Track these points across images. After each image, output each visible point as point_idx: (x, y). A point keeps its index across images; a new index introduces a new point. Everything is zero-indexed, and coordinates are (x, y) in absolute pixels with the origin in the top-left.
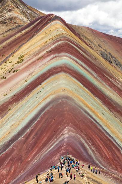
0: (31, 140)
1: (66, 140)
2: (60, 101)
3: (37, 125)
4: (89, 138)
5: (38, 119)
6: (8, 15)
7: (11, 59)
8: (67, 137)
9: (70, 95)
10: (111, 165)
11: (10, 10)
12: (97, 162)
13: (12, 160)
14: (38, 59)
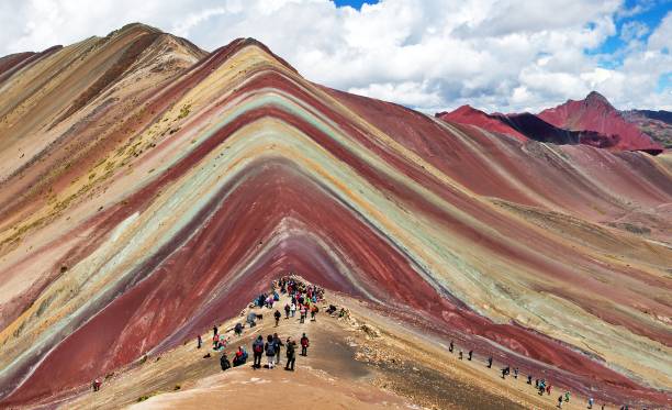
0: (203, 253)
1: (283, 245)
2: (266, 167)
3: (215, 219)
4: (337, 239)
5: (218, 207)
6: (166, 58)
7: (167, 115)
8: (287, 240)
9: (286, 155)
10: (392, 294)
11: (170, 50)
12: (362, 289)
13: (160, 295)
14: (217, 105)
